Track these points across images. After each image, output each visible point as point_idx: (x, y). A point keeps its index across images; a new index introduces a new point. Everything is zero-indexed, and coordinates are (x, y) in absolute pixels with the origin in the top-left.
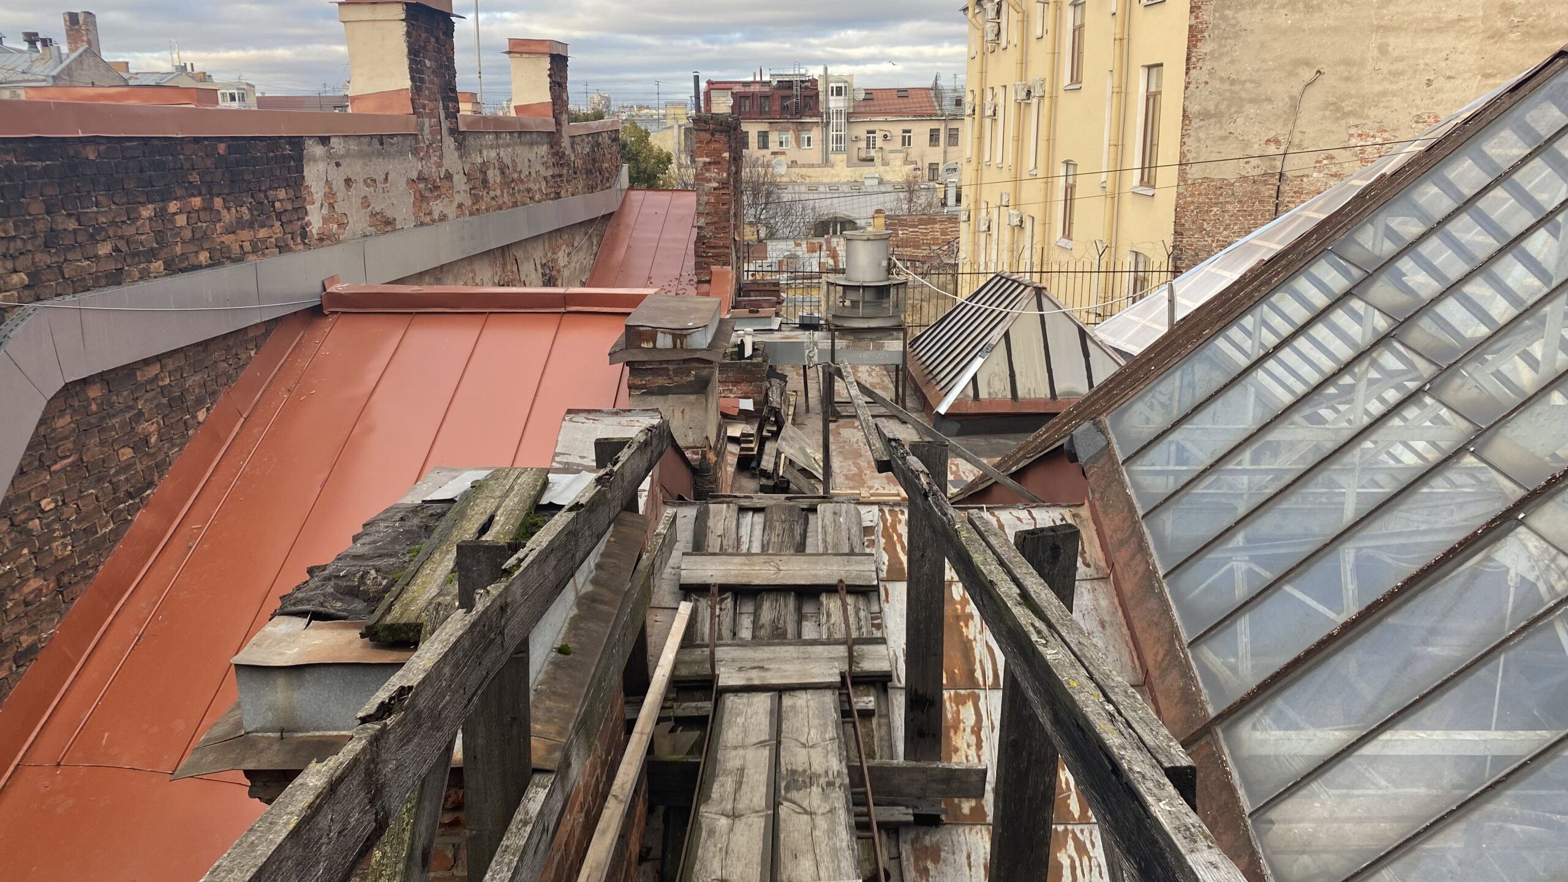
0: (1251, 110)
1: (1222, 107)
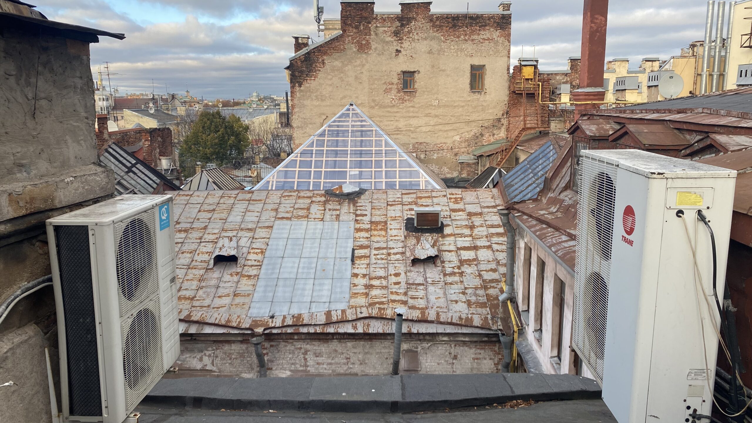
0: (310, 126)
1: (303, 125)
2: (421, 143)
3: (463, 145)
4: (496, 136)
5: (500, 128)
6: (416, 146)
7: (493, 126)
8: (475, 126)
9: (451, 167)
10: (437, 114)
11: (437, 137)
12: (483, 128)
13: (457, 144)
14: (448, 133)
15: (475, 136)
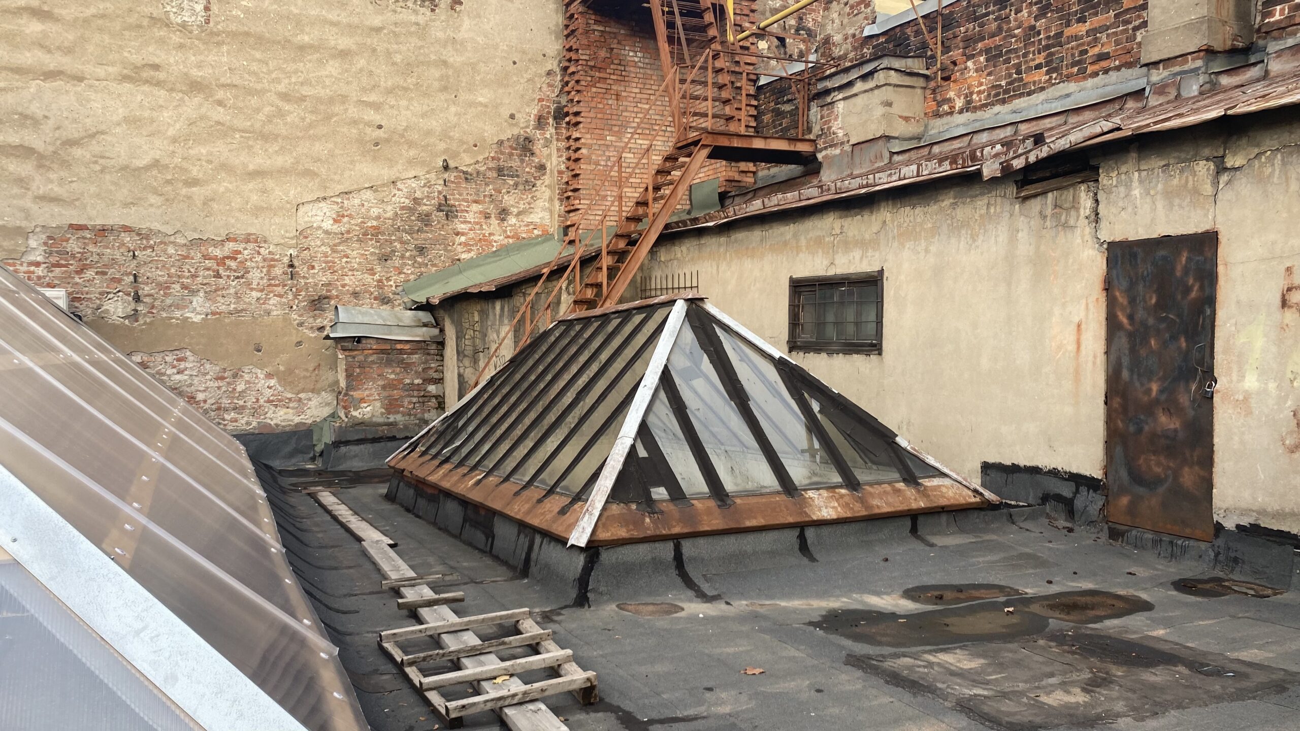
2: (103, 231)
3: (356, 254)
4: (512, 220)
5: (529, 185)
6: (73, 246)
7: (500, 171)
8: (411, 162)
9: (290, 371)
10: (196, 73)
11: (207, 202)
12: (451, 176)
13: (319, 247)
14: (270, 183)
15: (411, 210)
